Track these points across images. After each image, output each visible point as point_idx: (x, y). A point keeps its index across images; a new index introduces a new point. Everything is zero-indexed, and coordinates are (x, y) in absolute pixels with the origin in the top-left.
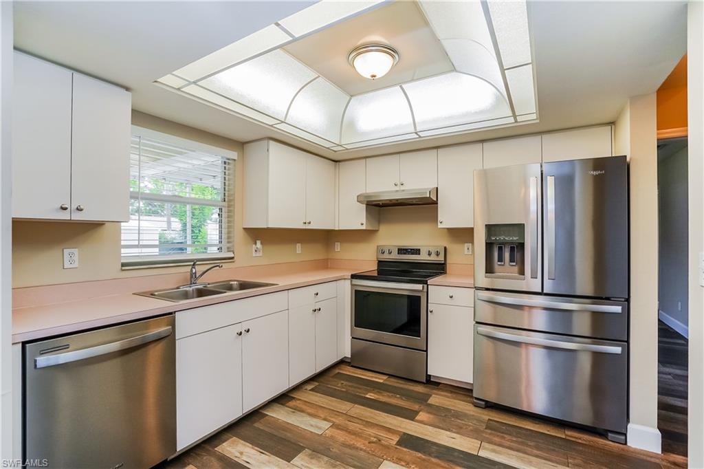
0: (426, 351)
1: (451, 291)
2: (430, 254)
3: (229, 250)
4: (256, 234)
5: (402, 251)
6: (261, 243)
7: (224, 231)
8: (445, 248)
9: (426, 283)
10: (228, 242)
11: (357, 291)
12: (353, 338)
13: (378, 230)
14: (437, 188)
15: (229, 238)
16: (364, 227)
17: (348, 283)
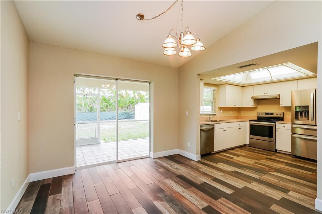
0: (275, 142)
1: (284, 125)
2: (277, 115)
3: (214, 112)
4: (221, 108)
5: (266, 114)
6: (223, 111)
7: (213, 108)
8: (283, 113)
9: (275, 122)
10: (214, 110)
11: (251, 125)
12: (250, 138)
13: (257, 107)
14: (280, 95)
15: (214, 109)
16: (253, 106)
17: (248, 122)
